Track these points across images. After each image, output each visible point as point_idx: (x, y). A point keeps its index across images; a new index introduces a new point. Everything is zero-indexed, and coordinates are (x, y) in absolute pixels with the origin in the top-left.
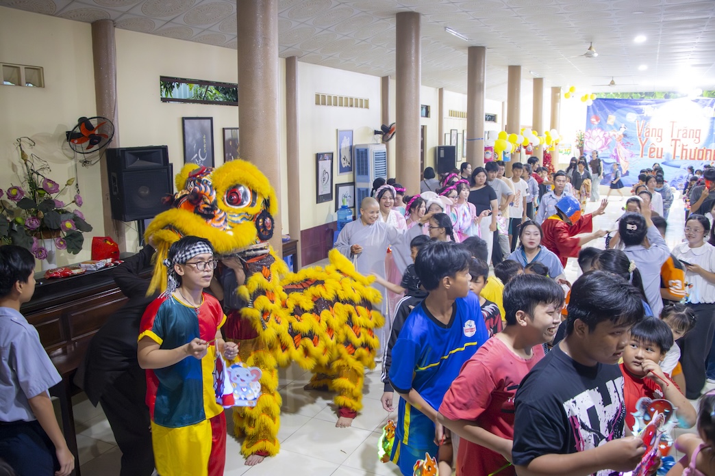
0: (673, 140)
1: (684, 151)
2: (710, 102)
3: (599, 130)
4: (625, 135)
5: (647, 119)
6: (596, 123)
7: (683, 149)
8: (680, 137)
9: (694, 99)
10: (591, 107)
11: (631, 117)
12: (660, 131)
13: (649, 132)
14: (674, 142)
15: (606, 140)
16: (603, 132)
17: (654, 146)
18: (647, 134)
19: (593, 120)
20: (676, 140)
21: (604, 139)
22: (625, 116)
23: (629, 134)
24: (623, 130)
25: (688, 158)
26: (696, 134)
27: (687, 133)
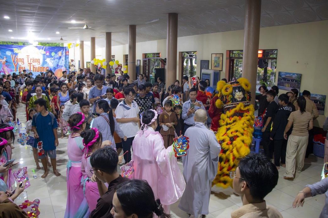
0: (29, 63)
1: (34, 68)
2: (42, 48)
4: (6, 61)
5: (16, 54)
7: (34, 67)
8: (32, 62)
9: (35, 46)
11: (8, 53)
12: (23, 59)
13: (18, 60)
14: (29, 64)
17: (21, 66)
18: (17, 61)
20: (30, 64)
22: (5, 52)
23: (9, 61)
24: (5, 59)
25: (36, 71)
26: (38, 61)
27: (34, 61)
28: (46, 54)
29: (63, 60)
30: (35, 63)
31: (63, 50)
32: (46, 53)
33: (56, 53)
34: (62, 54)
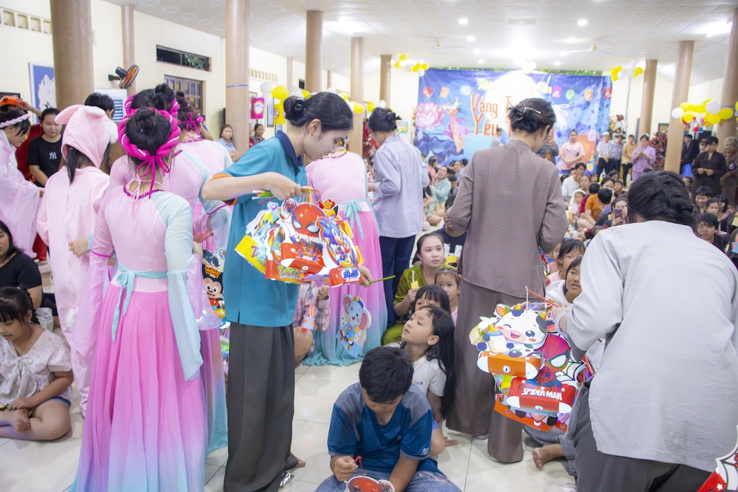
2: (543, 77)
3: (432, 104)
4: (459, 110)
5: (482, 93)
6: (429, 96)
9: (529, 72)
10: (423, 79)
11: (466, 90)
12: (495, 106)
13: (484, 107)
15: (440, 115)
16: (436, 107)
17: (489, 123)
18: (482, 109)
19: (426, 92)
21: (437, 114)
22: (458, 88)
23: (463, 109)
24: (457, 104)
28: (552, 95)
29: (593, 112)
31: (598, 85)
32: (553, 91)
33: (578, 92)
34: (594, 95)
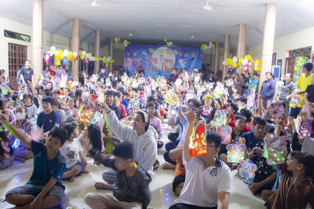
2: (175, 48)
3: (130, 58)
6: (129, 55)
7: (166, 68)
8: (164, 62)
10: (127, 48)
11: (144, 53)
12: (156, 59)
13: (152, 59)
14: (162, 64)
15: (134, 63)
17: (154, 66)
22: (141, 52)
24: (140, 58)
25: (168, 72)
26: (171, 61)
27: (167, 61)
28: (179, 55)
30: (168, 63)
31: (197, 51)
33: (189, 54)
